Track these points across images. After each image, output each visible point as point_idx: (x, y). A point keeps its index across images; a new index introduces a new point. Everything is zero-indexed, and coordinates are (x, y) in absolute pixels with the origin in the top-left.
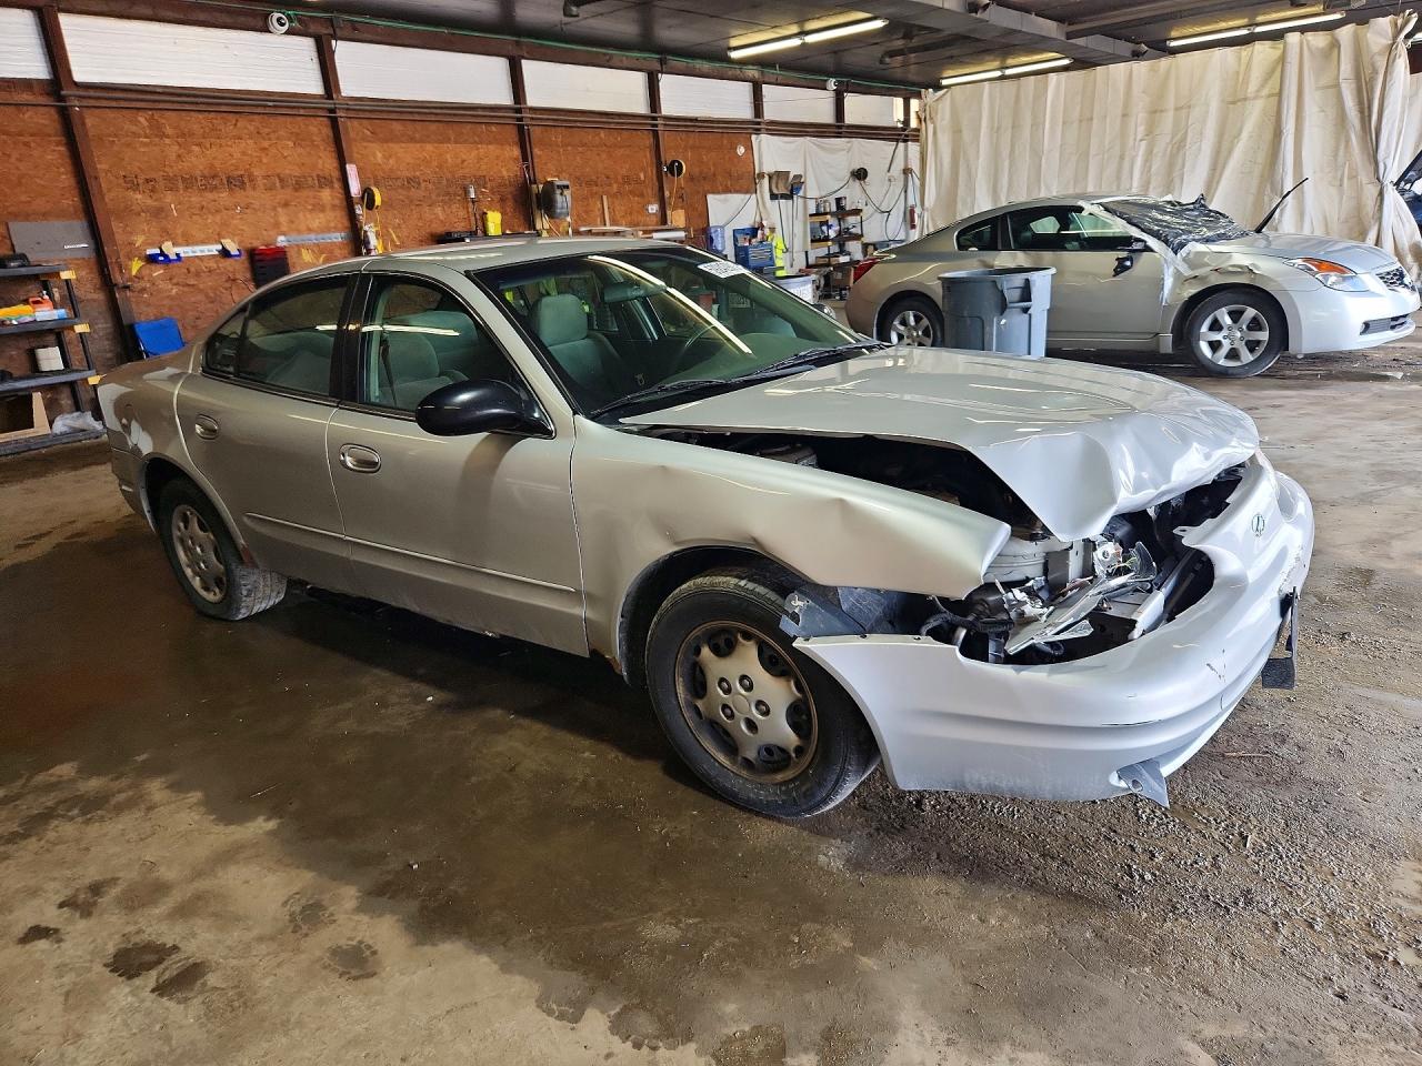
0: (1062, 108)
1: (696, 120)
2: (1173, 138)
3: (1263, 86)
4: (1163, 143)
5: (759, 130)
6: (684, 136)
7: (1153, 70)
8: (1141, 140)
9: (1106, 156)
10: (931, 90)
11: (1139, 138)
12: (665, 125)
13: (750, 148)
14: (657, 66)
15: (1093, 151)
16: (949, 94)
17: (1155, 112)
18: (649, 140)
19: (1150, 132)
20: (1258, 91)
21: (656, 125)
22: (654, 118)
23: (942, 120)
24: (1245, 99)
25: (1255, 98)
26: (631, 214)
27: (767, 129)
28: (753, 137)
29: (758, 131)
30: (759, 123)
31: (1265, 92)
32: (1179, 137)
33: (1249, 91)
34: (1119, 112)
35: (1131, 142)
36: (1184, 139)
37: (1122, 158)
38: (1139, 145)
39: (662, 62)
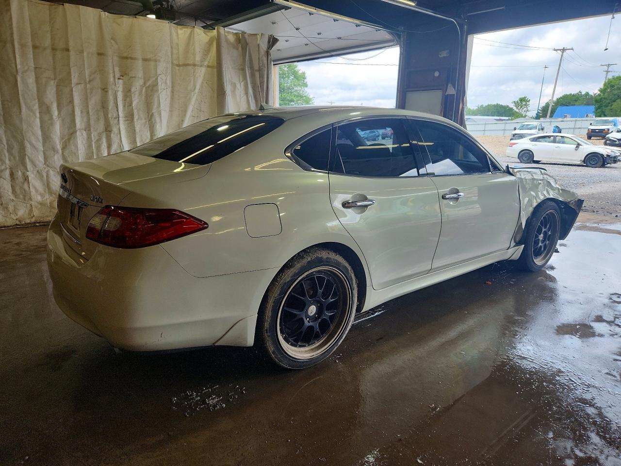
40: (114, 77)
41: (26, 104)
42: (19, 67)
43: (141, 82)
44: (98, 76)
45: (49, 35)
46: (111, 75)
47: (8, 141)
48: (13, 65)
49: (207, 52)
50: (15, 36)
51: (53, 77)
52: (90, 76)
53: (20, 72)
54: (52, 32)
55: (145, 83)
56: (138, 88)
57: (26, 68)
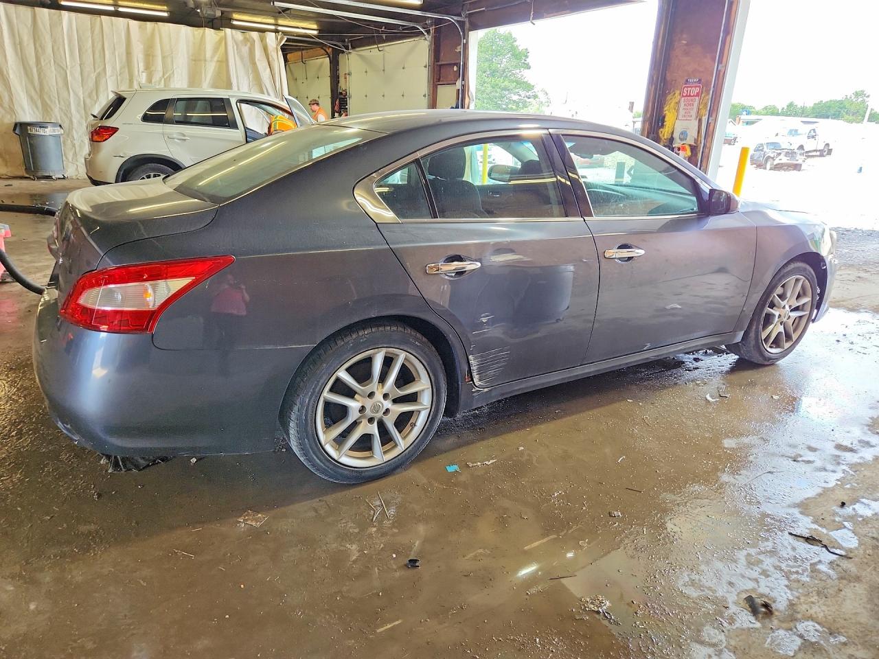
25: (211, 61)
31: (216, 59)
40: (139, 71)
41: (73, 91)
42: (68, 64)
43: (161, 74)
44: (127, 71)
45: (90, 39)
46: (136, 70)
47: (61, 117)
48: (64, 63)
49: (216, 49)
50: (66, 42)
51: (93, 70)
52: (121, 69)
53: (69, 67)
54: (92, 37)
55: (164, 75)
56: (158, 79)
57: (74, 64)
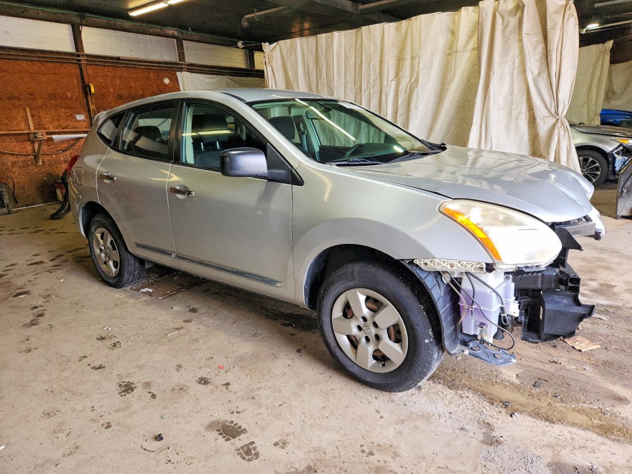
0: (343, 56)
1: (118, 59)
2: (410, 80)
3: (468, 42)
4: (405, 82)
5: (181, 68)
6: (111, 69)
7: (398, 29)
8: (392, 80)
9: (371, 91)
10: (267, 43)
11: (390, 79)
12: (87, 60)
13: (175, 80)
14: (78, 21)
15: (364, 88)
16: (278, 45)
17: (400, 60)
18: (75, 70)
19: (397, 75)
20: (465, 46)
21: (79, 61)
22: (78, 56)
23: (277, 64)
24: (456, 52)
26: (58, 120)
27: (188, 69)
28: (178, 74)
29: (181, 70)
30: (181, 64)
32: (414, 79)
33: (459, 45)
34: (378, 58)
35: (385, 83)
36: (417, 81)
37: (381, 93)
38: (391, 83)
39: (82, 18)
